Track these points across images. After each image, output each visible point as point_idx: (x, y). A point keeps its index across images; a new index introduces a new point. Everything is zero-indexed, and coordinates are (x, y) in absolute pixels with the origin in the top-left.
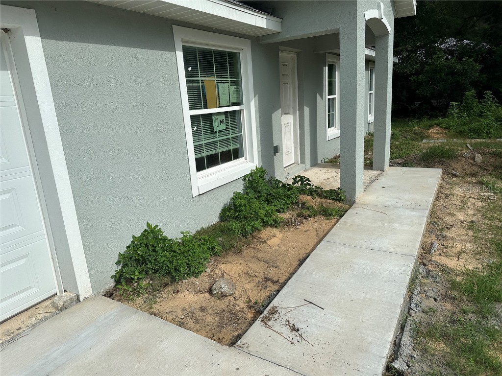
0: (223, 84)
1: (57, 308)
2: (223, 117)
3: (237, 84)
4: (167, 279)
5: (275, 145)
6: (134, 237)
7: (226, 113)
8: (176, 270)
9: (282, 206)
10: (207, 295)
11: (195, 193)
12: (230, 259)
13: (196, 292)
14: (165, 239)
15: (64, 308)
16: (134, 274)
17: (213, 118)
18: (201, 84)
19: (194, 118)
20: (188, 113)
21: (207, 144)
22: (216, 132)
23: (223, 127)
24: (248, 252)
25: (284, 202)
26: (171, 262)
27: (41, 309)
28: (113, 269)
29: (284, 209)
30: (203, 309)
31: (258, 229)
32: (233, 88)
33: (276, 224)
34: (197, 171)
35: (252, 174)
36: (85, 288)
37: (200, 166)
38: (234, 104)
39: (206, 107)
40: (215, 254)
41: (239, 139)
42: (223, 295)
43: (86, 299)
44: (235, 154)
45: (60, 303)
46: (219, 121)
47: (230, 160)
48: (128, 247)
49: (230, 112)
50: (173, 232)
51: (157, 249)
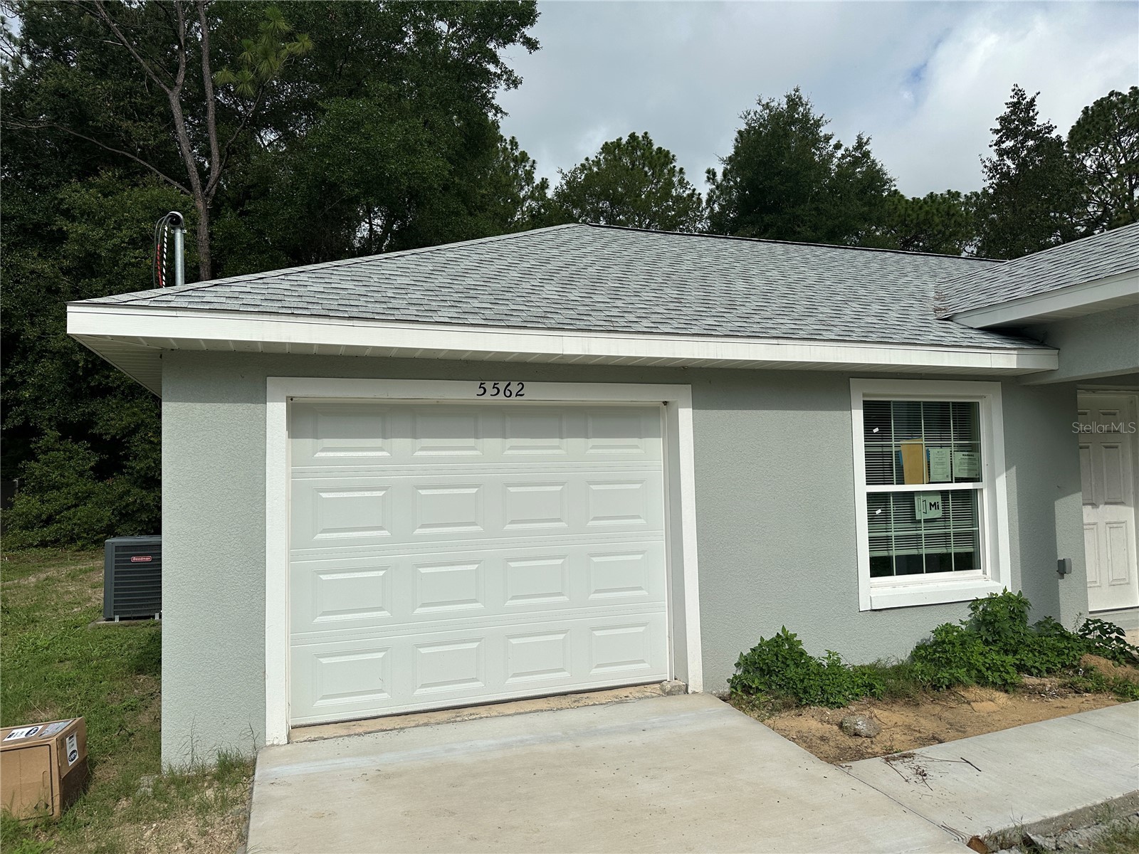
0: (939, 449)
1: (664, 691)
2: (938, 499)
3: (972, 449)
4: (791, 699)
5: (1060, 558)
6: (762, 639)
7: (944, 493)
8: (805, 692)
9: (1037, 664)
10: (836, 728)
11: (864, 605)
12: (896, 708)
13: (822, 721)
14: (802, 653)
15: (670, 693)
16: (753, 682)
17: (916, 498)
18: (894, 449)
19: (871, 496)
20: (862, 489)
21: (897, 538)
22: (919, 521)
23: (937, 514)
24: (928, 707)
25: (1045, 658)
26: (802, 681)
27: (649, 689)
28: (732, 671)
29: (1040, 671)
30: (822, 739)
31: (962, 683)
32: (959, 456)
33: (1006, 687)
34: (871, 576)
35: (992, 600)
36: (695, 680)
37: (880, 567)
38: (959, 480)
39: (901, 481)
40: (873, 695)
41: (973, 537)
42: (857, 734)
43: (694, 693)
44: (967, 562)
45: (668, 687)
46: (928, 505)
47: (947, 568)
48: (753, 650)
49: (953, 492)
50: (815, 649)
51: (788, 662)
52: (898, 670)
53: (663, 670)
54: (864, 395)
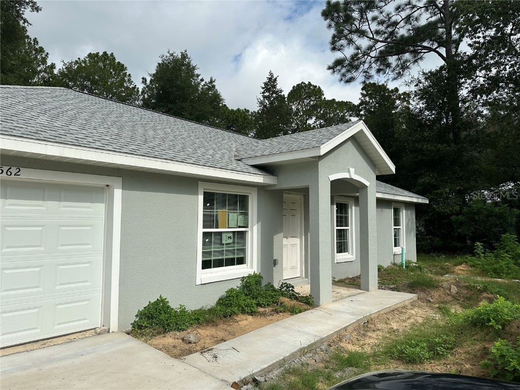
0: (233, 214)
1: (96, 333)
2: (231, 235)
3: (245, 214)
4: (161, 329)
5: (274, 259)
6: (150, 302)
7: (234, 232)
8: (168, 325)
9: (264, 303)
10: (181, 341)
11: (198, 282)
12: (208, 328)
13: (174, 338)
14: (168, 307)
15: (100, 334)
16: (144, 323)
17: (223, 234)
18: (215, 213)
19: (204, 234)
20: (201, 230)
21: (214, 251)
22: (223, 244)
23: (231, 241)
24: (222, 326)
25: (267, 300)
26: (167, 320)
27: (88, 334)
28: (133, 319)
29: (265, 305)
30: (174, 347)
31: (235, 313)
32: (240, 217)
33: (252, 313)
34: (203, 268)
35: (249, 277)
36: (114, 325)
37: (206, 265)
38: (240, 227)
39: (217, 227)
40: (199, 323)
41: (243, 251)
42: (190, 343)
43: (113, 332)
44: (241, 261)
45: (98, 330)
46: (227, 238)
47: (233, 264)
48: (145, 308)
49: (237, 232)
50: (174, 305)
51: (162, 312)
52: (210, 310)
53: (98, 323)
54: (204, 189)
